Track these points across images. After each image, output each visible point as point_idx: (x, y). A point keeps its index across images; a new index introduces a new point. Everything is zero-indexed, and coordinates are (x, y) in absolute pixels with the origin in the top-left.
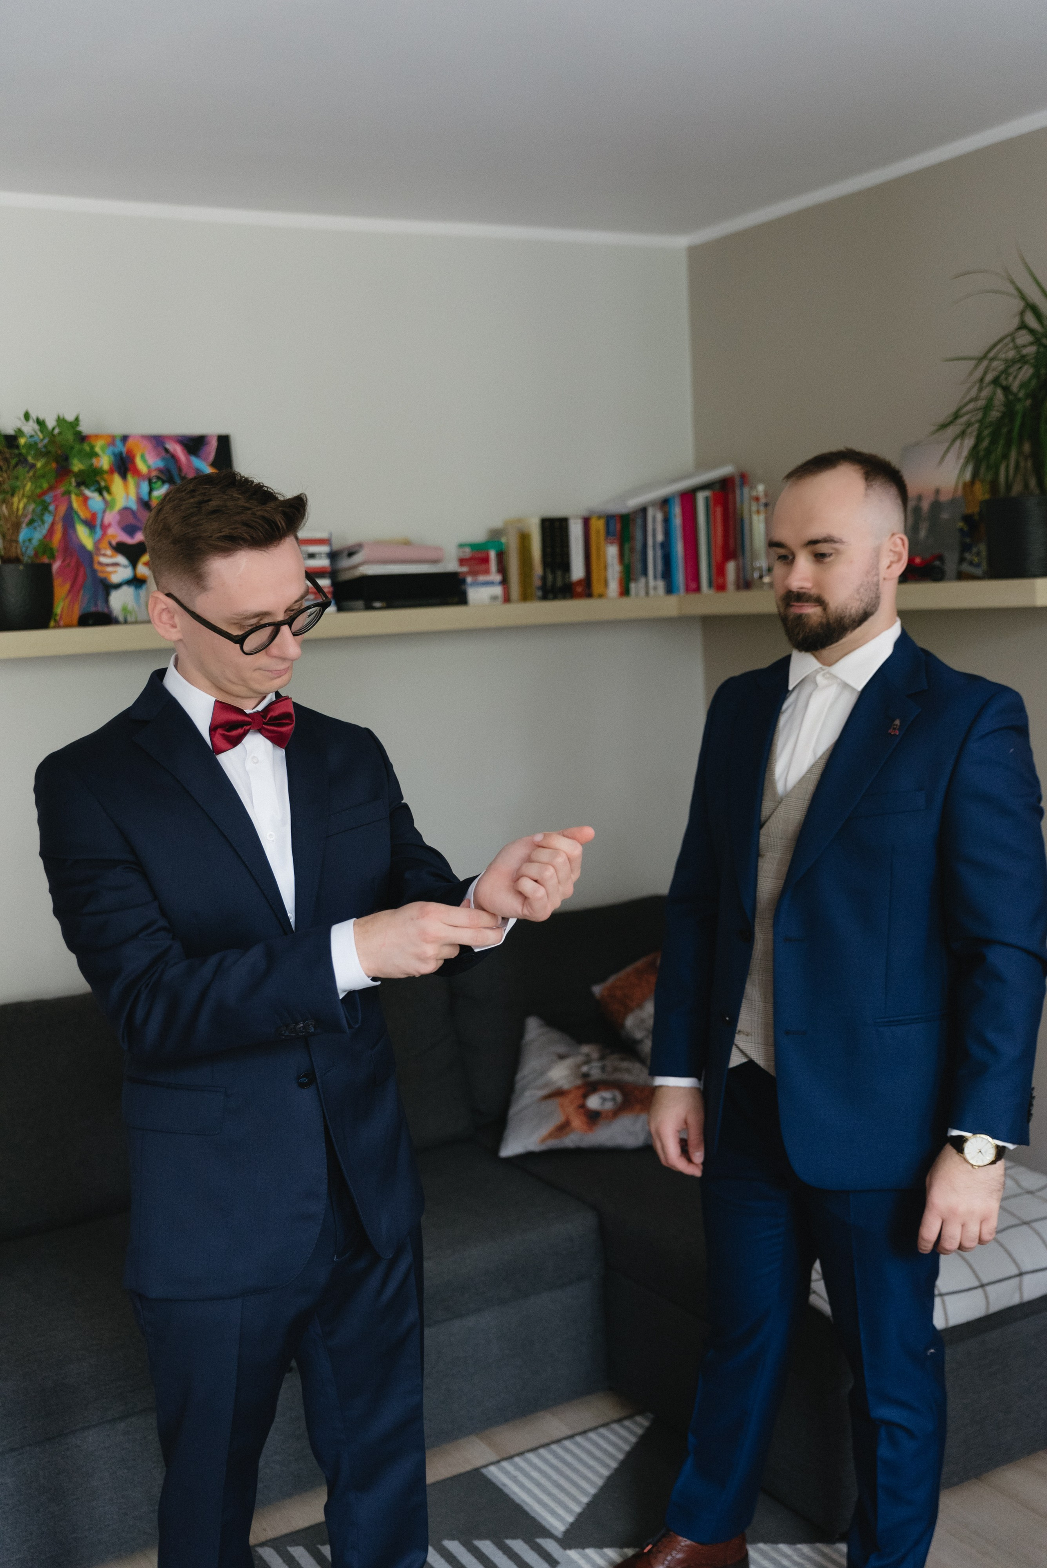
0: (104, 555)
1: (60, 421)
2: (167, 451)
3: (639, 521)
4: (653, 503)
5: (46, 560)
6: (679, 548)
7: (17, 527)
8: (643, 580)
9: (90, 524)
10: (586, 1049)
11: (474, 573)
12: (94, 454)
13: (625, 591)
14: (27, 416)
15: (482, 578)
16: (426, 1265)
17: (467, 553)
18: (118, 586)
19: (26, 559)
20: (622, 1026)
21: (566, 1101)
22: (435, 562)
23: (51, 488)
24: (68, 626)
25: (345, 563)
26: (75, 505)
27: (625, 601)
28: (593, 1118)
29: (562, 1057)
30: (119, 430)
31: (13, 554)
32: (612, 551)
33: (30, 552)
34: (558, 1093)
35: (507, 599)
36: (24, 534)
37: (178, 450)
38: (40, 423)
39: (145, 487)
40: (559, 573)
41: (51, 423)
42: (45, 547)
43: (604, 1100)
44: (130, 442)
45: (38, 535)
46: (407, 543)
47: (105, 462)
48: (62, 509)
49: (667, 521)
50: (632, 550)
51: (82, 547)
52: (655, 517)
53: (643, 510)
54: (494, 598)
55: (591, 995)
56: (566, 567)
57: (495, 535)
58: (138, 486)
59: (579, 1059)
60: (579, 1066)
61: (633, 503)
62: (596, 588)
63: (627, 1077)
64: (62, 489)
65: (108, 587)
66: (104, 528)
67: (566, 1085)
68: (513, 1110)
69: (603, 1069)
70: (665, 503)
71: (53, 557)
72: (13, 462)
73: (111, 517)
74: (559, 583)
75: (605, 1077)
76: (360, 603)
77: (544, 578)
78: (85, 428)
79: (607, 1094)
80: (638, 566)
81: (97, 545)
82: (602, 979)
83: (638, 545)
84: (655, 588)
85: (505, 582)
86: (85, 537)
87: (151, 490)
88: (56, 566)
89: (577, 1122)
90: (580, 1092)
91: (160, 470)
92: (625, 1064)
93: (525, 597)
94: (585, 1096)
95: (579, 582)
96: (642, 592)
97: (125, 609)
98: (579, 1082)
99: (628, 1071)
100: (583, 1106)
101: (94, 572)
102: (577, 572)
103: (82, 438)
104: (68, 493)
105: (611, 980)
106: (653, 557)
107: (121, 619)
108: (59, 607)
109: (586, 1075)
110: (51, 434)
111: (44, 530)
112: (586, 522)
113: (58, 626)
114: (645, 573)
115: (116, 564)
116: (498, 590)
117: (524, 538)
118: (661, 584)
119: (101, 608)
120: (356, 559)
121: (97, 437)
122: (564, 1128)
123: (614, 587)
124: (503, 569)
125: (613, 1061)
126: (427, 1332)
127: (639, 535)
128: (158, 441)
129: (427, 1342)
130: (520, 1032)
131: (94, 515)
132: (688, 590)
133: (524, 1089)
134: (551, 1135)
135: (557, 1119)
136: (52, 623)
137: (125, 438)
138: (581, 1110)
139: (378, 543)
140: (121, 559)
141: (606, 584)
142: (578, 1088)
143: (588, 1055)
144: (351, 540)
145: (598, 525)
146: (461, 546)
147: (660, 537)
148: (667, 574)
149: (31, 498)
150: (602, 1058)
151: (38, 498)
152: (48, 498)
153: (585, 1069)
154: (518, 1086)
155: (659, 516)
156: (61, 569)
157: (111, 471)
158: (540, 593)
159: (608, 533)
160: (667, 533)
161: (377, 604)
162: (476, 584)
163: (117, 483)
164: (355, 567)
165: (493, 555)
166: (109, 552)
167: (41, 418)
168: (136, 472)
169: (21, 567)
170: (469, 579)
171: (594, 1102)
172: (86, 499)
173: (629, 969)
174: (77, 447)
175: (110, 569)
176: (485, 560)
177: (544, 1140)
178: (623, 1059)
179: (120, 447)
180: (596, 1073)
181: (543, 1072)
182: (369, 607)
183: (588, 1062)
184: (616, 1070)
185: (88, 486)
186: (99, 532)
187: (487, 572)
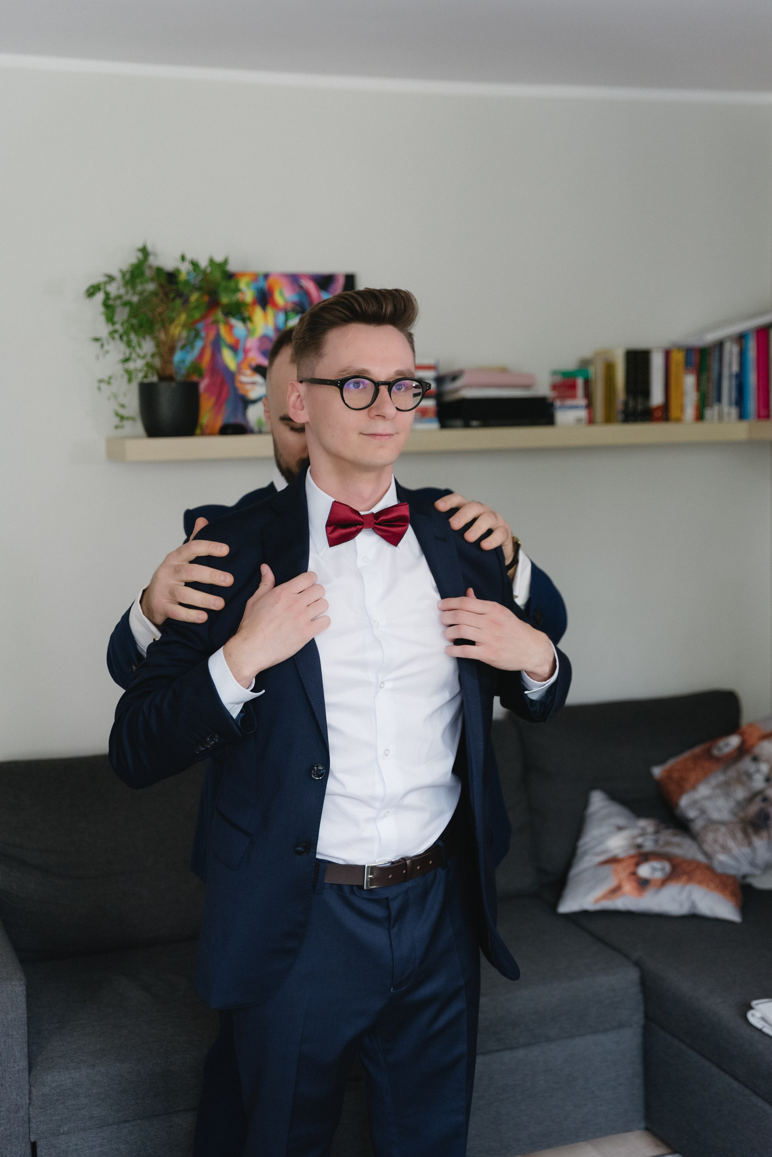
0: (245, 375)
1: (212, 262)
2: (301, 287)
3: (717, 354)
4: (731, 338)
5: (195, 378)
6: (752, 379)
7: (172, 350)
8: (716, 408)
9: (234, 348)
10: (643, 823)
11: (563, 397)
12: (237, 290)
13: (700, 417)
14: (183, 258)
15: (569, 402)
16: (483, 1000)
17: (558, 379)
18: (254, 402)
19: (179, 378)
20: (676, 805)
21: (620, 867)
22: (527, 387)
23: (204, 317)
24: (211, 434)
25: (449, 386)
26: (223, 330)
27: (700, 427)
28: (643, 884)
29: (620, 828)
30: (262, 268)
31: (168, 372)
32: (690, 381)
33: (183, 371)
34: (613, 860)
35: (591, 421)
36: (178, 356)
37: (311, 286)
38: (195, 265)
39: (281, 317)
40: (640, 400)
41: (203, 263)
42: (195, 368)
43: (654, 869)
44: (271, 280)
45: (191, 357)
46: (504, 370)
47: (248, 295)
48: (212, 336)
49: (742, 354)
50: (708, 380)
51: (226, 368)
52: (731, 351)
53: (720, 345)
54: (579, 421)
55: (650, 775)
56: (646, 393)
57: (585, 364)
58: (275, 317)
59: (635, 832)
60: (634, 838)
61: (710, 338)
62: (674, 412)
63: (676, 851)
64: (211, 319)
65: (246, 402)
66: (246, 352)
67: (621, 853)
68: (574, 871)
69: (656, 842)
70: (741, 338)
71: (201, 376)
72: (172, 295)
73: (252, 343)
74: (640, 407)
75: (657, 849)
76: (459, 422)
77: (626, 404)
78: (232, 267)
79: (657, 864)
80: (713, 394)
81: (239, 366)
82: (661, 762)
83: (714, 374)
84: (729, 414)
85: (590, 406)
86: (229, 359)
87: (286, 320)
88: (203, 385)
89: (628, 887)
90: (634, 861)
91: (296, 304)
92: (676, 839)
93: (608, 420)
94: (637, 864)
95: (658, 408)
96: (716, 417)
97: (259, 422)
98: (632, 852)
99: (678, 845)
100: (634, 873)
101: (235, 389)
102: (657, 398)
103: (230, 276)
104: (216, 322)
105: (671, 763)
106: (727, 387)
107: (256, 429)
108: (206, 418)
109: (639, 846)
110: (204, 272)
111: (196, 352)
112: (667, 354)
113: (203, 434)
114: (719, 399)
115: (254, 383)
116: (582, 414)
117: (610, 368)
118: (734, 411)
119: (239, 420)
120: (458, 383)
121: (243, 275)
122: (616, 890)
123: (690, 412)
124: (588, 395)
125: (667, 835)
126: (479, 1059)
127: (715, 366)
128: (294, 279)
129: (478, 1068)
130: (585, 803)
131: (237, 342)
132: (759, 417)
133: (585, 853)
134: (606, 897)
135: (611, 883)
136: (198, 431)
137: (266, 276)
138: (633, 877)
139: (481, 370)
140: (258, 378)
141: (682, 409)
142: (631, 857)
143: (643, 829)
144: (456, 367)
145: (678, 357)
146: (554, 373)
147: (735, 368)
148: (740, 402)
149: (184, 326)
150: (657, 832)
151: (191, 326)
152: (200, 326)
153: (639, 840)
154: (580, 851)
155: (735, 349)
156: (208, 388)
157: (254, 303)
158: (620, 417)
159: (687, 363)
160: (742, 364)
161: (474, 423)
162: (563, 407)
163: (258, 314)
164: (456, 390)
165: (580, 382)
166: (249, 372)
167: (195, 259)
168: (275, 305)
169: (173, 384)
170: (558, 403)
171: (644, 871)
172: (231, 327)
173: (687, 754)
174: (224, 284)
175: (248, 387)
176: (573, 386)
177: (597, 901)
178: (675, 835)
179: (262, 284)
180: (649, 845)
181: (602, 840)
182: (467, 425)
183: (643, 834)
184: (668, 844)
185: (234, 316)
186: (241, 355)
187: (574, 396)
